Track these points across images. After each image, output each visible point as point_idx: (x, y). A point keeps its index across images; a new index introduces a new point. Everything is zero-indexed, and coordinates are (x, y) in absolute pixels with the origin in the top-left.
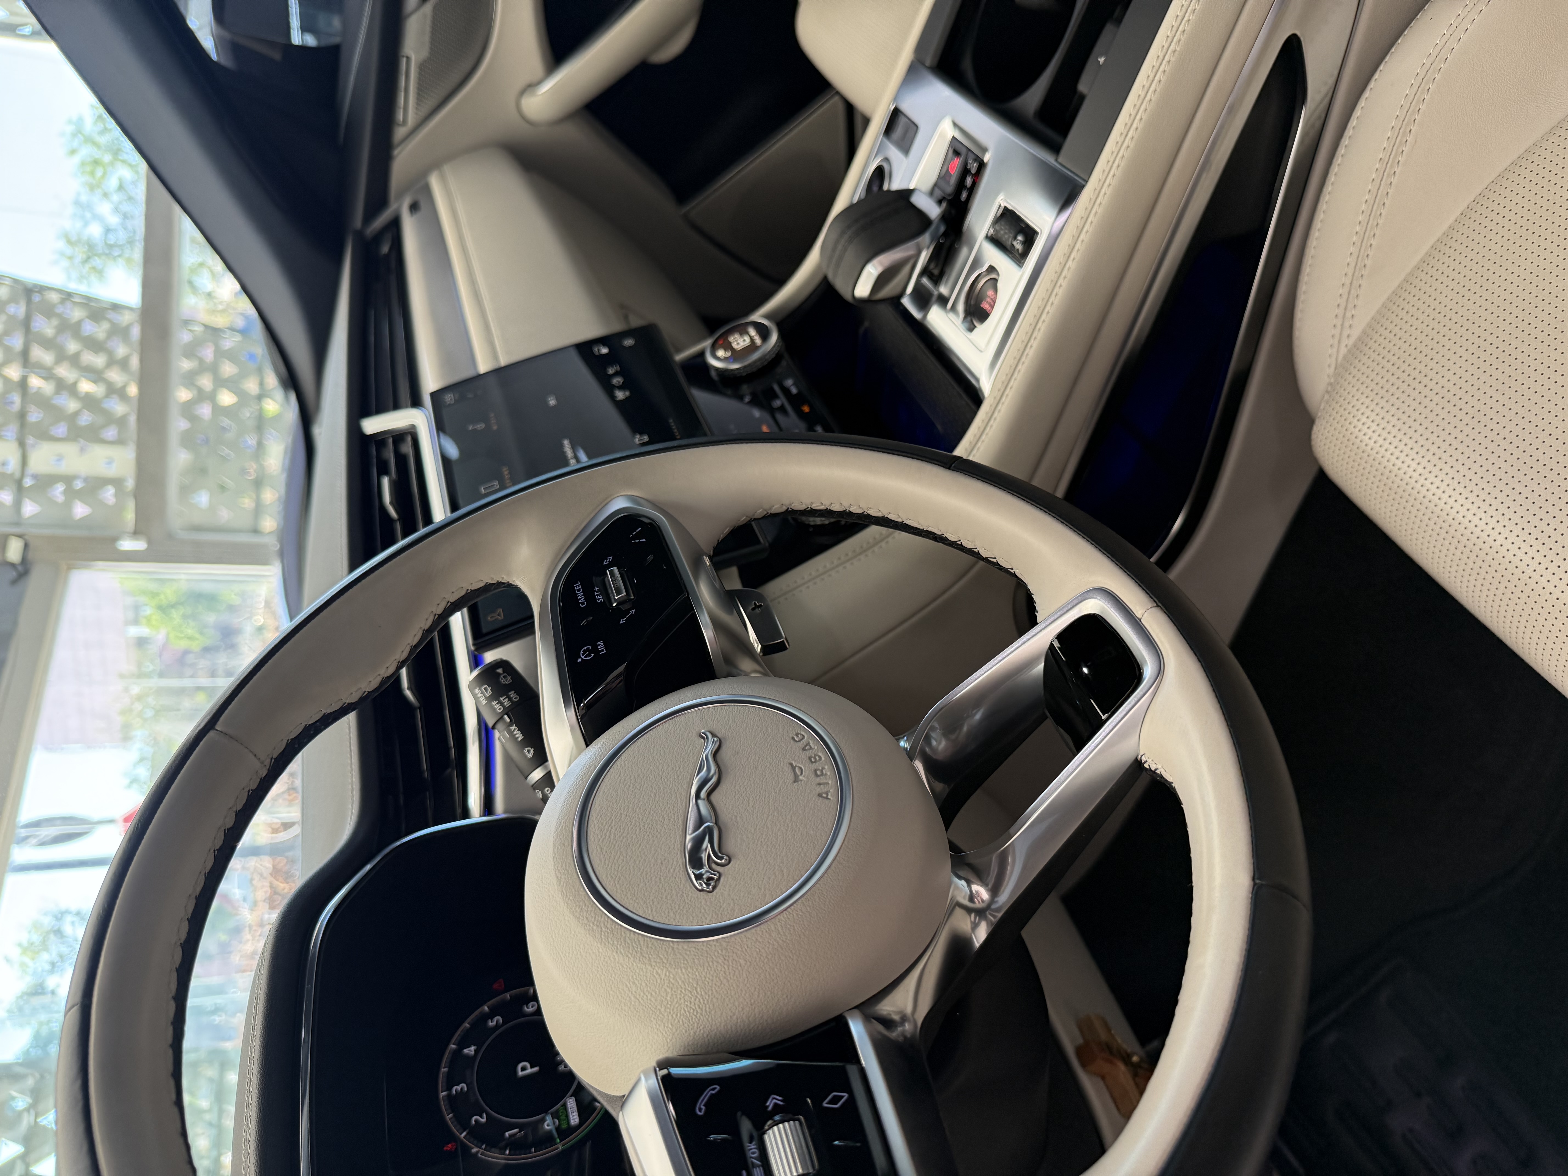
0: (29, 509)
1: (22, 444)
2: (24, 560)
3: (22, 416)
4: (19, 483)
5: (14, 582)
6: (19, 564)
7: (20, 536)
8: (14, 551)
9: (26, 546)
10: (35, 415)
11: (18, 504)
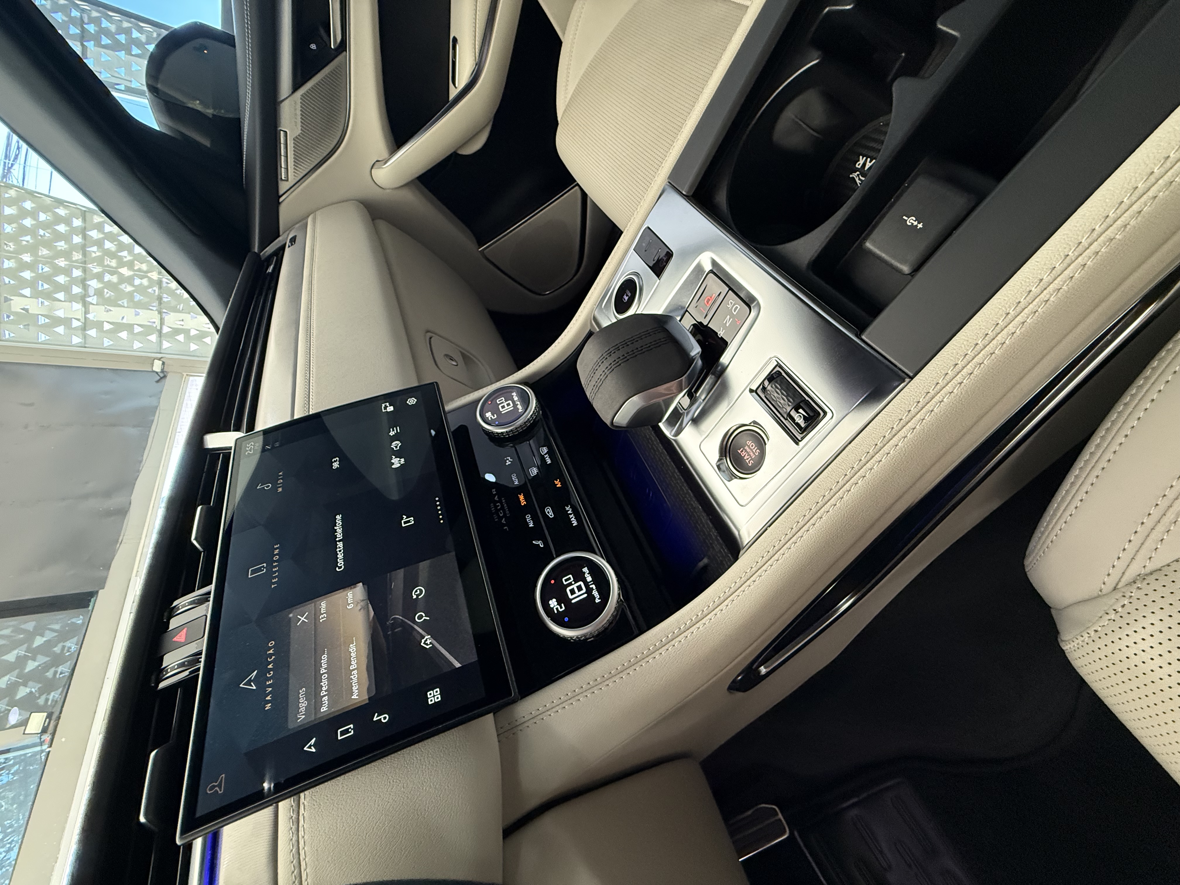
0: (166, 345)
1: (160, 313)
2: (163, 371)
3: (160, 299)
4: (160, 332)
5: (158, 381)
6: (161, 372)
7: (159, 359)
8: (157, 366)
9: (163, 363)
10: (166, 298)
11: (160, 343)
